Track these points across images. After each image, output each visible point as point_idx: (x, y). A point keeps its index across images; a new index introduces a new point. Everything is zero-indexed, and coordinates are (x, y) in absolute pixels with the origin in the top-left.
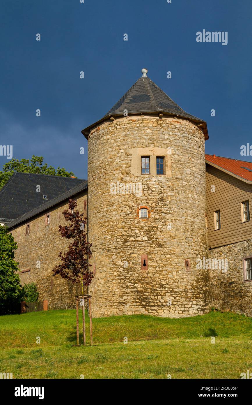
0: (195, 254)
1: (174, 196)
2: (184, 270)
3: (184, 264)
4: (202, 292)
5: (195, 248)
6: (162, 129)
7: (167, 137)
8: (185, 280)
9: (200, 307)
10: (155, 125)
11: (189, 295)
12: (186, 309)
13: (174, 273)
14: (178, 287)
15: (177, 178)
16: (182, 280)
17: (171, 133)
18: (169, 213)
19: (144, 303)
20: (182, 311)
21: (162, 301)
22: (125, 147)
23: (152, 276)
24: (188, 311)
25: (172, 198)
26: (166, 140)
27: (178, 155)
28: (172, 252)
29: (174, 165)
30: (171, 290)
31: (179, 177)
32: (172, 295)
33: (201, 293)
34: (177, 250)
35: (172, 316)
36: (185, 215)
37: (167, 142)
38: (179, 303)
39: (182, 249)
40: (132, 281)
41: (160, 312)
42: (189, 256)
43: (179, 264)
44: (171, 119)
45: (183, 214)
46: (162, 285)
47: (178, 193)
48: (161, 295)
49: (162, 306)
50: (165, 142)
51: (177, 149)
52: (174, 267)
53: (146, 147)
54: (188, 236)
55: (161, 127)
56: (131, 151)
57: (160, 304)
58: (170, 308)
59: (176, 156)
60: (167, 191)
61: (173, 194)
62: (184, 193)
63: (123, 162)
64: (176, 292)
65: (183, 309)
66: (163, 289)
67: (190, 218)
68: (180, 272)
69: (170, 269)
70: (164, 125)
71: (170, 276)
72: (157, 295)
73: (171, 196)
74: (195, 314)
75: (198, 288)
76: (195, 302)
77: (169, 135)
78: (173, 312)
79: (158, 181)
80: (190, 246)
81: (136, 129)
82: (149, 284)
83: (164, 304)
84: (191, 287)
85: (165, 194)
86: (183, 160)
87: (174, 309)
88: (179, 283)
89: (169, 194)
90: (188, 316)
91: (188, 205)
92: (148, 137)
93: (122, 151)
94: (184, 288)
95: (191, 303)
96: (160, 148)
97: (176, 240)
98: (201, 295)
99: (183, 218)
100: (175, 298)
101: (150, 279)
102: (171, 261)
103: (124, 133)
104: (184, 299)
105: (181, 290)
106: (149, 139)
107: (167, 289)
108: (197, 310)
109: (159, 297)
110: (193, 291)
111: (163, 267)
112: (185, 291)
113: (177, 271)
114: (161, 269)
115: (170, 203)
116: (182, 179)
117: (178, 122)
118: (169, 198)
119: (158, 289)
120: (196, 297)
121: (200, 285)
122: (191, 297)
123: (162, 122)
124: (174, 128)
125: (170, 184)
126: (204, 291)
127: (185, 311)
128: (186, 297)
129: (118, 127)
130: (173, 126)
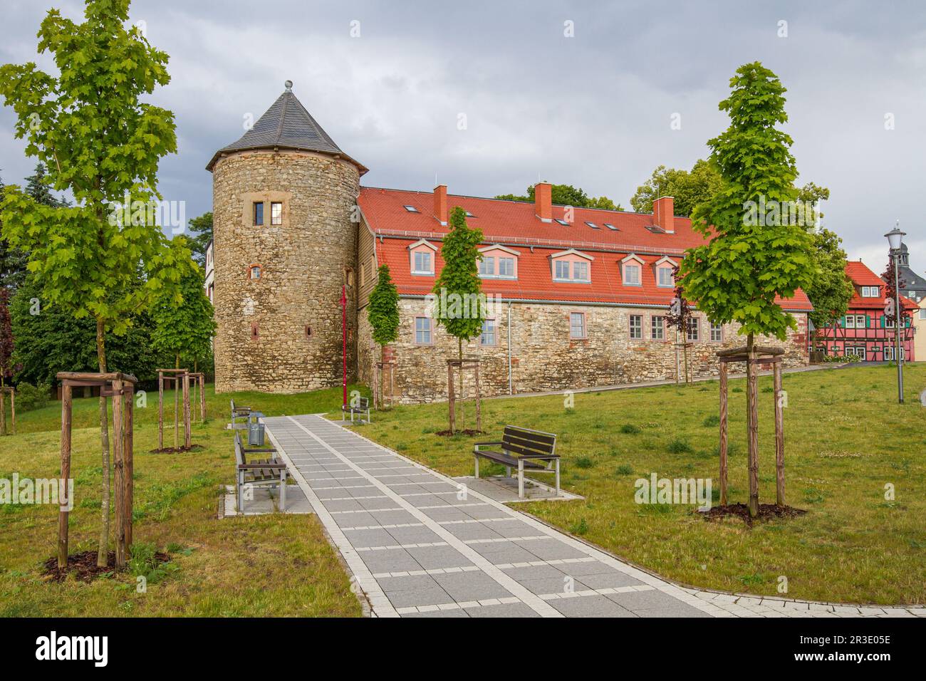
0: (321, 318)
1: (293, 250)
2: (302, 338)
3: (303, 332)
4: (330, 362)
5: (322, 311)
6: (279, 167)
7: (285, 176)
8: (304, 350)
9: (326, 380)
10: (271, 162)
11: (309, 367)
12: (304, 383)
13: (290, 343)
14: (294, 358)
15: (297, 228)
16: (300, 350)
17: (291, 172)
18: (285, 272)
19: (254, 378)
20: (299, 386)
21: (274, 375)
22: (237, 191)
23: (263, 347)
24: (307, 386)
25: (290, 253)
26: (284, 180)
27: (299, 199)
28: (288, 318)
29: (294, 212)
30: (285, 362)
31: (299, 226)
32: (286, 368)
33: (328, 364)
34: (294, 315)
35: (285, 392)
36: (308, 272)
37: (286, 183)
38: (295, 377)
39: (302, 314)
40: (242, 354)
41: (272, 387)
42: (312, 322)
43: (297, 332)
44: (291, 154)
45: (305, 271)
46: (274, 357)
47: (299, 247)
48: (273, 369)
49: (274, 380)
50: (282, 183)
51: (299, 192)
52: (289, 336)
53: (259, 190)
54: (311, 297)
55: (278, 164)
56: (243, 196)
57: (271, 378)
58: (284, 383)
59: (296, 200)
60: (284, 244)
61: (291, 248)
62: (307, 246)
63: (235, 210)
64: (291, 364)
65: (301, 384)
66: (276, 362)
67: (315, 276)
68: (297, 341)
69: (283, 337)
70: (282, 162)
71: (284, 346)
72: (269, 369)
73: (288, 251)
74: (317, 388)
75: (324, 359)
76: (317, 375)
77: (288, 174)
78: (287, 387)
79: (273, 233)
80: (313, 309)
81: (248, 167)
82: (259, 356)
83: (276, 378)
84: (312, 357)
85: (281, 249)
86: (306, 204)
87: (289, 383)
88: (296, 354)
89: (286, 248)
90: (307, 391)
91: (313, 260)
92: (262, 178)
93: (234, 196)
94: (302, 359)
95: (311, 376)
96: (275, 192)
97: (293, 303)
98: (328, 367)
99: (305, 277)
100: (290, 371)
101: (260, 350)
102: (285, 329)
103: (236, 174)
104: (302, 372)
105: (299, 361)
106: (263, 181)
107: (280, 361)
108: (321, 384)
109: (271, 371)
110: (316, 362)
111: (275, 336)
112: (303, 362)
113: (294, 340)
114: (273, 338)
115: (287, 259)
116: (304, 229)
117: (301, 157)
118: (286, 253)
119: (269, 362)
120: (322, 369)
121: (328, 355)
122: (311, 369)
123: (279, 158)
124: (296, 165)
125: (288, 235)
126: (333, 361)
127: (303, 385)
128: (305, 369)
129: (231, 166)
130: (294, 162)
